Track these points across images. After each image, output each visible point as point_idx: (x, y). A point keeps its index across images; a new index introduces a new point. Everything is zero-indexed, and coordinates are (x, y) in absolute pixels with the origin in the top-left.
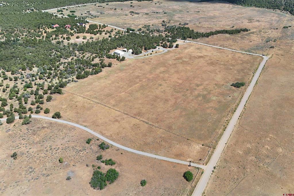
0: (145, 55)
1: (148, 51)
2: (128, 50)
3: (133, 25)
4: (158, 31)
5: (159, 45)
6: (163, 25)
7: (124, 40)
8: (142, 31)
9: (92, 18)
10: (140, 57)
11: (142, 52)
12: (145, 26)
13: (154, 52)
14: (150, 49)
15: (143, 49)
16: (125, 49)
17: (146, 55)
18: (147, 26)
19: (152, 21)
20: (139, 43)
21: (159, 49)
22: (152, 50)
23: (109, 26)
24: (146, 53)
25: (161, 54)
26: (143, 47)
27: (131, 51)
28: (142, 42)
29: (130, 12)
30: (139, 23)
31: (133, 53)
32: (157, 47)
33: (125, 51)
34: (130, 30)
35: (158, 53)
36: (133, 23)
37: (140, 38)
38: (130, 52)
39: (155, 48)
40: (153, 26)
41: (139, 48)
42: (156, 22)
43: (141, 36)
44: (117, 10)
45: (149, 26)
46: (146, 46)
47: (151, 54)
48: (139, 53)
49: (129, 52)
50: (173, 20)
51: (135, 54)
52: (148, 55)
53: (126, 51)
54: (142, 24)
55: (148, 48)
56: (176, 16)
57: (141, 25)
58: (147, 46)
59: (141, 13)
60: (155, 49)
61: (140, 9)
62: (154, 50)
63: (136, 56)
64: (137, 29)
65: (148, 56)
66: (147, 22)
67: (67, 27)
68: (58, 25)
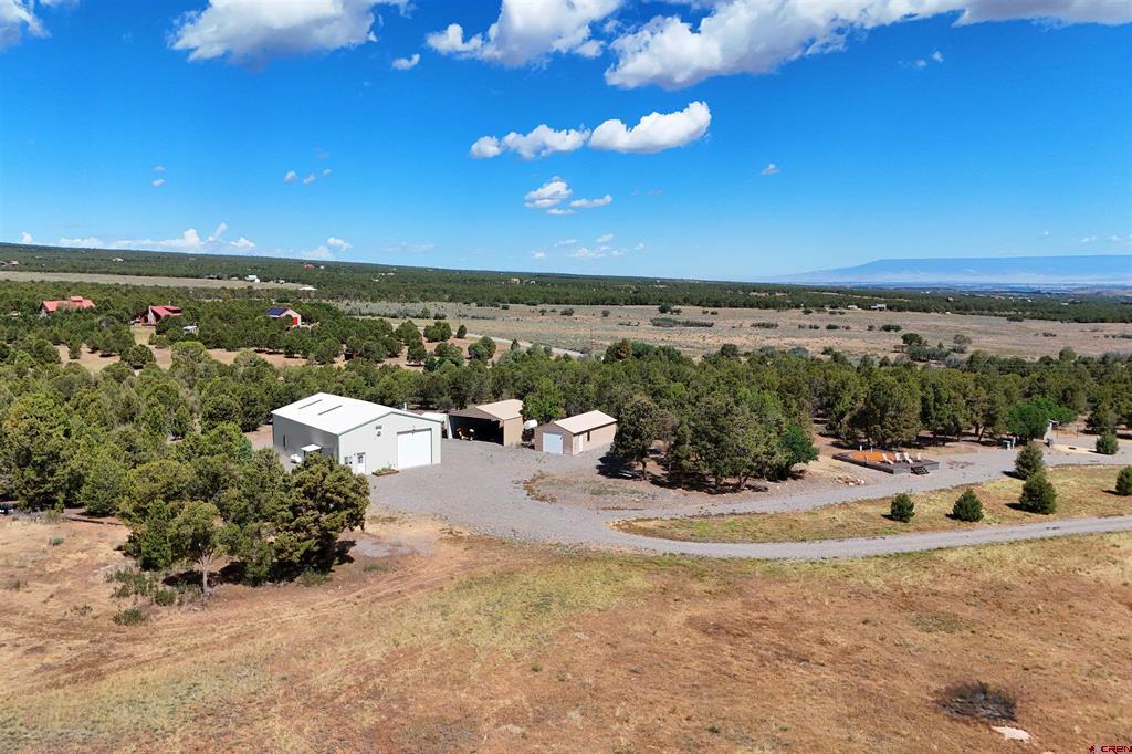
44: (575, 316)
67: (151, 317)
68: (87, 304)
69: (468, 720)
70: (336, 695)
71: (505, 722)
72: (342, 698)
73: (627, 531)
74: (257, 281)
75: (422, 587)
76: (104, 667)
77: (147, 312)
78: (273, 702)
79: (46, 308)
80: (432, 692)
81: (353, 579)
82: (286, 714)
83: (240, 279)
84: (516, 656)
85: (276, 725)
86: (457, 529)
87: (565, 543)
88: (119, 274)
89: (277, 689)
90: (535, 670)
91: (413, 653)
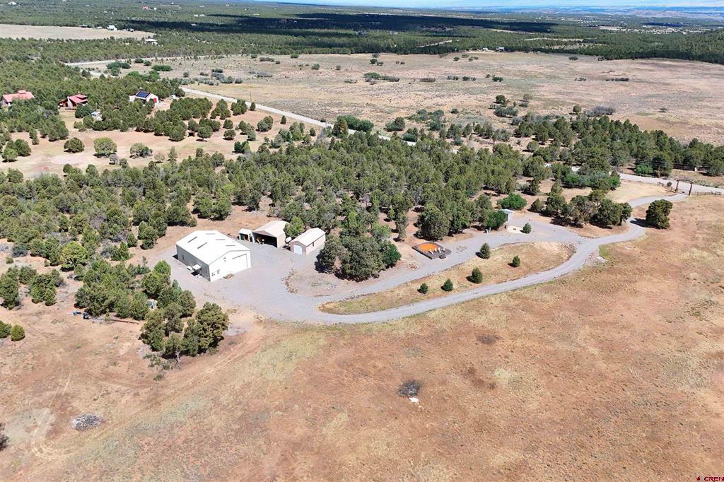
0: (423, 290)
1: (448, 243)
2: (295, 235)
3: (367, 110)
4: (485, 133)
5: (515, 205)
6: (499, 114)
7: (304, 163)
8: (405, 130)
9: (212, 84)
10: (386, 303)
11: (398, 256)
12: (421, 115)
13: (498, 259)
14: (457, 232)
15: (411, 230)
16: (276, 228)
17: (435, 284)
18: (430, 114)
19: (451, 99)
20: (383, 187)
21: (526, 230)
22: (474, 239)
23: (260, 110)
24: (435, 270)
25: (562, 281)
26: (412, 216)
27: (314, 239)
28: (404, 181)
29: (366, 75)
30: (397, 106)
31: (323, 263)
32: (511, 214)
33: (271, 241)
34: (351, 127)
35: (530, 270)
36: (369, 102)
37: (395, 157)
38: (304, 248)
39: (496, 223)
40: (455, 116)
41: (383, 216)
42: (467, 103)
43: (398, 150)
44: (320, 70)
45: (439, 113)
46: (430, 206)
47: (475, 278)
48: (371, 261)
49: (297, 250)
50: (539, 99)
51: (341, 275)
52: (447, 287)
53: (281, 243)
54: (409, 108)
55: (445, 219)
56: (543, 89)
57: (402, 110)
58: (440, 205)
59: (406, 79)
60: (495, 228)
61: (403, 69)
62: (490, 238)
63: (348, 288)
64: (383, 125)
65: (451, 298)
66: (428, 103)
67: (69, 103)
68: (29, 95)
69: (267, 410)
70: (228, 404)
71: (277, 410)
72: (230, 406)
73: (322, 311)
74: (116, 29)
75: (249, 352)
76: (159, 399)
77: (67, 100)
78: (211, 409)
79: (5, 100)
80: (256, 401)
81: (225, 349)
82: (216, 413)
83: (104, 27)
84: (281, 382)
85: (214, 417)
86: (260, 316)
87: (299, 321)
88: (20, 24)
89: (211, 404)
90: (286, 388)
91: (249, 385)
